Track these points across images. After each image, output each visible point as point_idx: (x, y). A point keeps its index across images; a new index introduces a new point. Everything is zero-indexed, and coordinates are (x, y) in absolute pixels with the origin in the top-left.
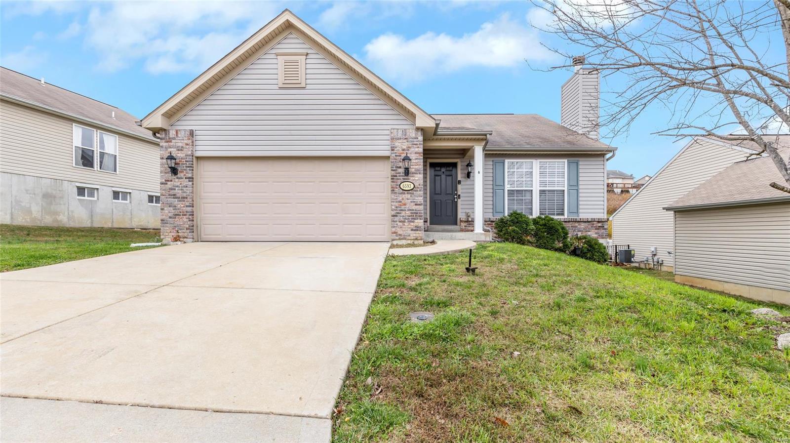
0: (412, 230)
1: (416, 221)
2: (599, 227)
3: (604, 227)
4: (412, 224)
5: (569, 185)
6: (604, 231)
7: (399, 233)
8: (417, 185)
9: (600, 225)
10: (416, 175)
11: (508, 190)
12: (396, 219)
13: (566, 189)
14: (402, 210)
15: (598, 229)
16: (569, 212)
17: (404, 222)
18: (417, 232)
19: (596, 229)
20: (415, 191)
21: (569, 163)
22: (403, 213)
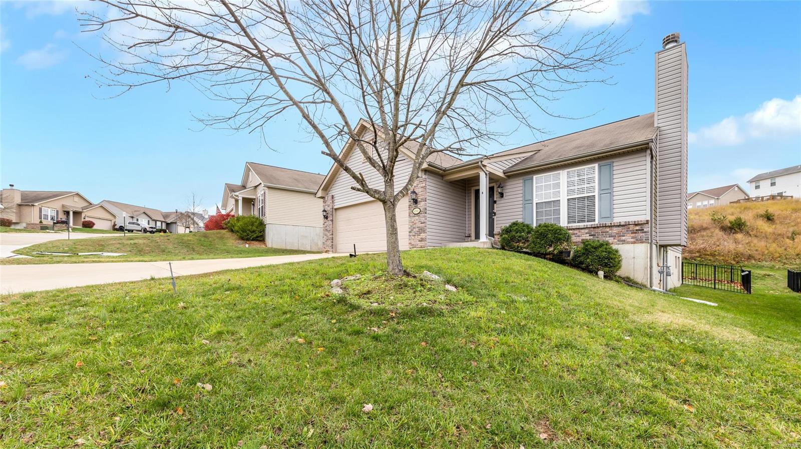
0: (419, 241)
1: (421, 235)
2: (636, 230)
3: (643, 230)
4: (419, 237)
5: (600, 190)
6: (644, 234)
7: (413, 243)
8: (422, 209)
9: (637, 228)
10: (421, 203)
11: (536, 203)
12: (411, 234)
13: (596, 194)
14: (414, 228)
15: (635, 233)
16: (601, 218)
17: (415, 236)
18: (422, 242)
19: (632, 233)
20: (421, 214)
21: (600, 167)
22: (415, 230)
